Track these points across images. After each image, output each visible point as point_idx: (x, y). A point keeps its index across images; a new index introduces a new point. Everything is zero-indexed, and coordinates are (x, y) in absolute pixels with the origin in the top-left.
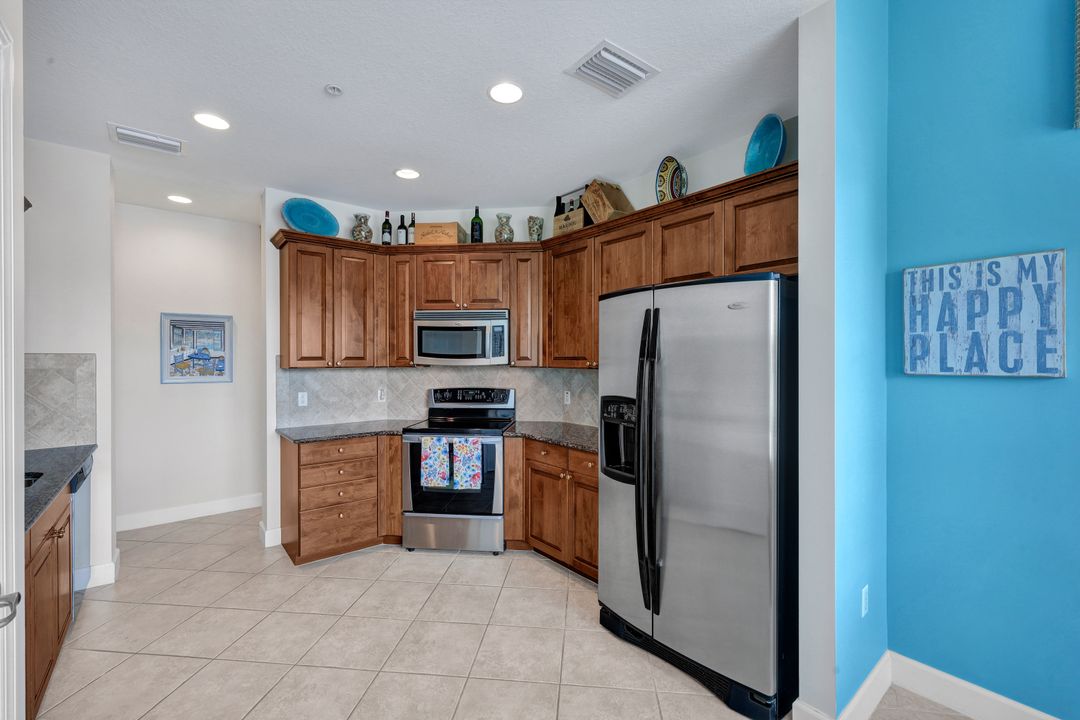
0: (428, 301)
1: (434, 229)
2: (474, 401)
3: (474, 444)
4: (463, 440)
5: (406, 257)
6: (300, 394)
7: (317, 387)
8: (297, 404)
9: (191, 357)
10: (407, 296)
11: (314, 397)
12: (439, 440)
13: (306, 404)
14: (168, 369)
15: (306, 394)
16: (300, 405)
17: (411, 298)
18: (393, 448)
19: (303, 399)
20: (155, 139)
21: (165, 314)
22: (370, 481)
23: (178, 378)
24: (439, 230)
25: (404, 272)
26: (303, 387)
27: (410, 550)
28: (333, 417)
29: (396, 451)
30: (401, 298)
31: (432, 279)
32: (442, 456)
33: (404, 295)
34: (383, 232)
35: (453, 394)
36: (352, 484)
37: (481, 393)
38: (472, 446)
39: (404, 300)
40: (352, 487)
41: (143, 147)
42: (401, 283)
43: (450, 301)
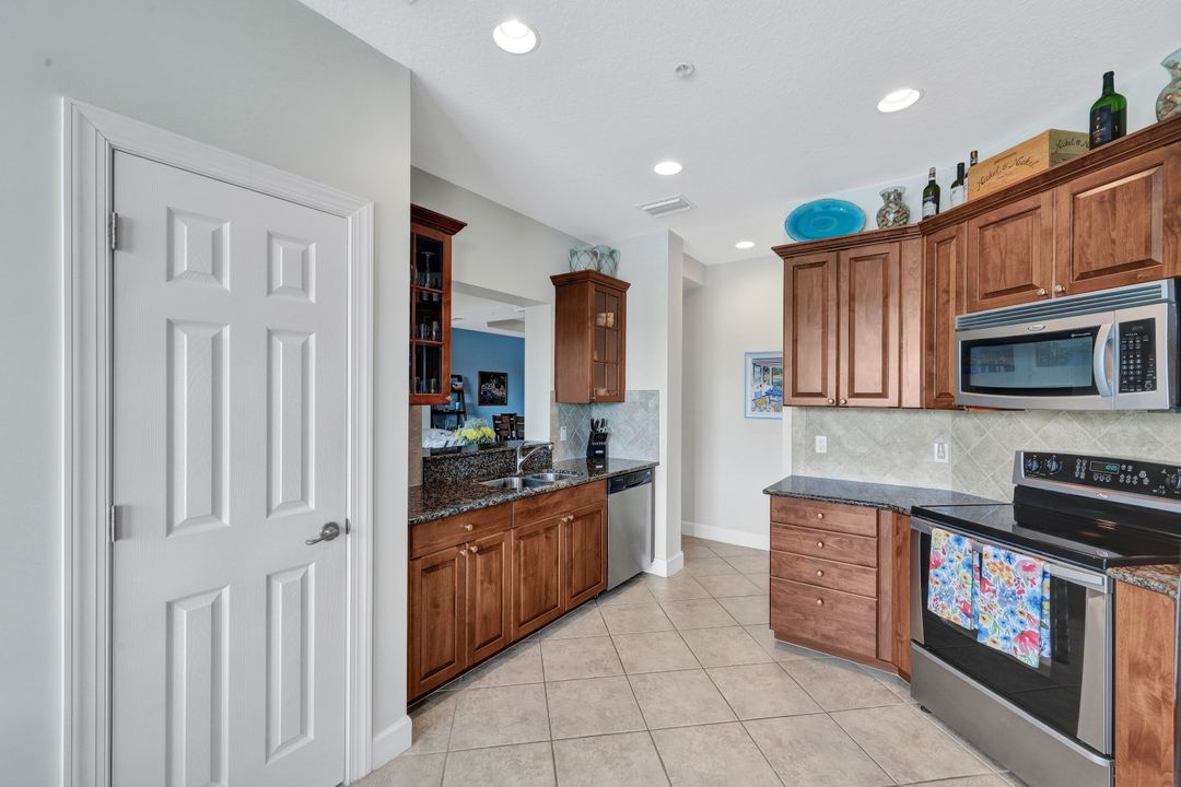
0: (986, 296)
1: (1001, 164)
2: (1115, 485)
3: (1027, 569)
4: (1002, 553)
5: (952, 230)
6: (818, 438)
7: (838, 430)
8: (814, 450)
9: (768, 394)
10: (953, 295)
11: (834, 442)
12: (958, 541)
13: (824, 451)
14: (750, 404)
15: (825, 438)
16: (818, 451)
17: (958, 295)
18: (901, 535)
19: (821, 443)
20: (664, 203)
21: (750, 353)
22: (865, 572)
23: (757, 414)
24: (1012, 160)
25: (948, 255)
26: (823, 430)
27: (923, 708)
28: (861, 473)
29: (905, 539)
30: (943, 297)
31: (994, 255)
32: (963, 571)
33: (947, 292)
34: (924, 202)
35: (1066, 466)
36: (837, 566)
37: (1135, 472)
38: (1021, 573)
39: (948, 301)
40: (835, 570)
41: (666, 213)
42: (944, 276)
43: (1031, 287)
